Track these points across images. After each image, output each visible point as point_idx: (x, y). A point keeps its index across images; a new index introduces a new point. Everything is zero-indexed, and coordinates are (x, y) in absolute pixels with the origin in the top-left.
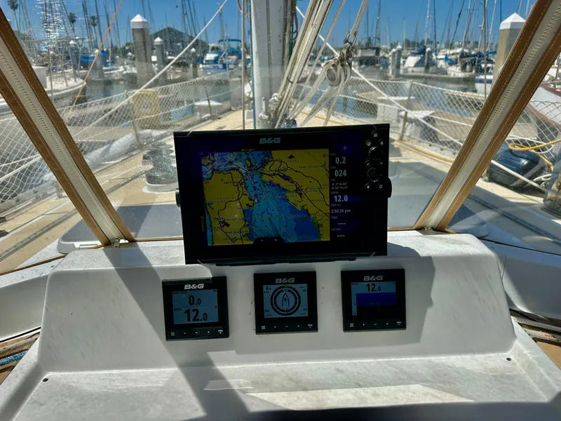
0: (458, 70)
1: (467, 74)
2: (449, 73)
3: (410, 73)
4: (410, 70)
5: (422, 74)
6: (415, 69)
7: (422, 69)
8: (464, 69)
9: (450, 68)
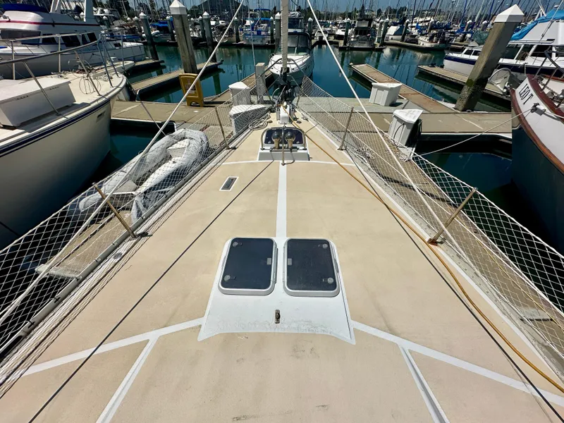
0: (426, 40)
1: (433, 45)
2: (419, 42)
3: (391, 41)
4: (390, 37)
5: (399, 42)
6: (394, 37)
7: (400, 37)
8: (431, 40)
9: (421, 38)
